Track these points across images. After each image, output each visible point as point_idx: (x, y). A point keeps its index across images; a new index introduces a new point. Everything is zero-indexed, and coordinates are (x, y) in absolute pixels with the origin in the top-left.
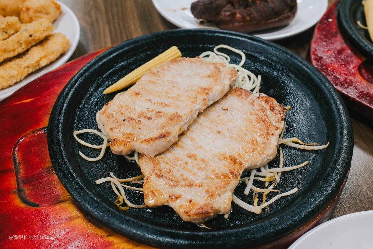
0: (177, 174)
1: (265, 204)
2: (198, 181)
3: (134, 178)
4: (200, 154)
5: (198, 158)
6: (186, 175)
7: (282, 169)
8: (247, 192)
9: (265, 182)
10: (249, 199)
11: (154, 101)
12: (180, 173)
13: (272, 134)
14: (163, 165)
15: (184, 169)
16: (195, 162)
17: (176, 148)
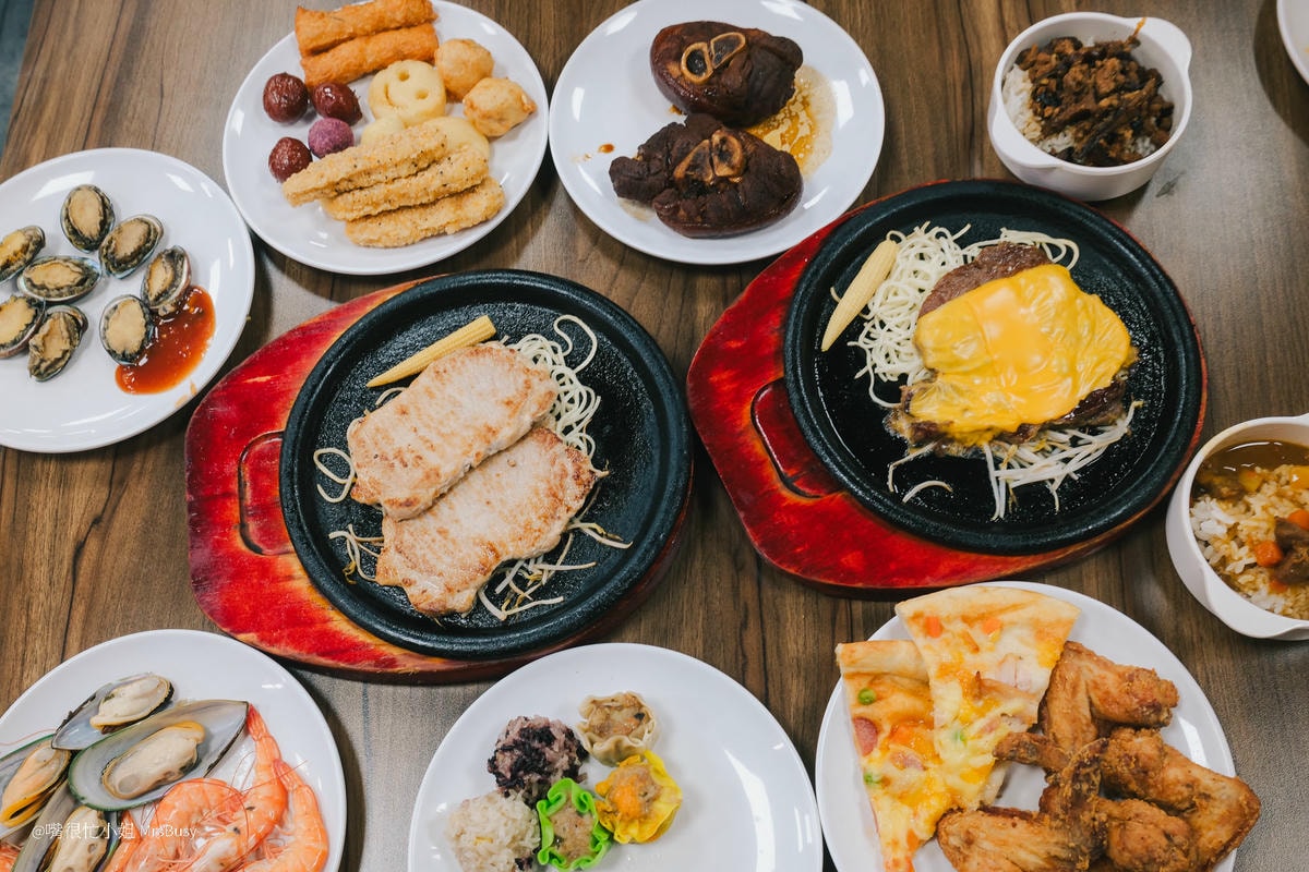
0: (419, 553)
1: (516, 610)
2: (441, 567)
3: (375, 539)
4: (453, 531)
5: (450, 536)
6: (429, 556)
7: (558, 567)
8: (499, 590)
9: (528, 580)
10: (497, 601)
11: (421, 433)
12: (422, 552)
13: (559, 518)
14: (406, 536)
15: (429, 547)
16: (444, 541)
17: (428, 515)
